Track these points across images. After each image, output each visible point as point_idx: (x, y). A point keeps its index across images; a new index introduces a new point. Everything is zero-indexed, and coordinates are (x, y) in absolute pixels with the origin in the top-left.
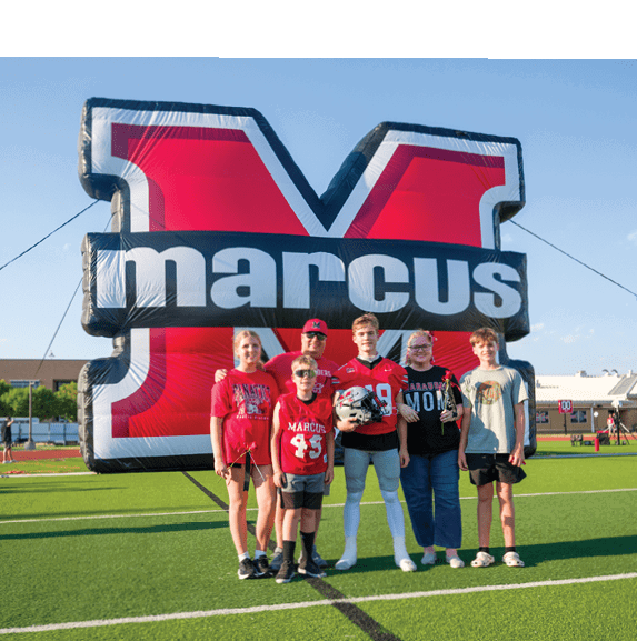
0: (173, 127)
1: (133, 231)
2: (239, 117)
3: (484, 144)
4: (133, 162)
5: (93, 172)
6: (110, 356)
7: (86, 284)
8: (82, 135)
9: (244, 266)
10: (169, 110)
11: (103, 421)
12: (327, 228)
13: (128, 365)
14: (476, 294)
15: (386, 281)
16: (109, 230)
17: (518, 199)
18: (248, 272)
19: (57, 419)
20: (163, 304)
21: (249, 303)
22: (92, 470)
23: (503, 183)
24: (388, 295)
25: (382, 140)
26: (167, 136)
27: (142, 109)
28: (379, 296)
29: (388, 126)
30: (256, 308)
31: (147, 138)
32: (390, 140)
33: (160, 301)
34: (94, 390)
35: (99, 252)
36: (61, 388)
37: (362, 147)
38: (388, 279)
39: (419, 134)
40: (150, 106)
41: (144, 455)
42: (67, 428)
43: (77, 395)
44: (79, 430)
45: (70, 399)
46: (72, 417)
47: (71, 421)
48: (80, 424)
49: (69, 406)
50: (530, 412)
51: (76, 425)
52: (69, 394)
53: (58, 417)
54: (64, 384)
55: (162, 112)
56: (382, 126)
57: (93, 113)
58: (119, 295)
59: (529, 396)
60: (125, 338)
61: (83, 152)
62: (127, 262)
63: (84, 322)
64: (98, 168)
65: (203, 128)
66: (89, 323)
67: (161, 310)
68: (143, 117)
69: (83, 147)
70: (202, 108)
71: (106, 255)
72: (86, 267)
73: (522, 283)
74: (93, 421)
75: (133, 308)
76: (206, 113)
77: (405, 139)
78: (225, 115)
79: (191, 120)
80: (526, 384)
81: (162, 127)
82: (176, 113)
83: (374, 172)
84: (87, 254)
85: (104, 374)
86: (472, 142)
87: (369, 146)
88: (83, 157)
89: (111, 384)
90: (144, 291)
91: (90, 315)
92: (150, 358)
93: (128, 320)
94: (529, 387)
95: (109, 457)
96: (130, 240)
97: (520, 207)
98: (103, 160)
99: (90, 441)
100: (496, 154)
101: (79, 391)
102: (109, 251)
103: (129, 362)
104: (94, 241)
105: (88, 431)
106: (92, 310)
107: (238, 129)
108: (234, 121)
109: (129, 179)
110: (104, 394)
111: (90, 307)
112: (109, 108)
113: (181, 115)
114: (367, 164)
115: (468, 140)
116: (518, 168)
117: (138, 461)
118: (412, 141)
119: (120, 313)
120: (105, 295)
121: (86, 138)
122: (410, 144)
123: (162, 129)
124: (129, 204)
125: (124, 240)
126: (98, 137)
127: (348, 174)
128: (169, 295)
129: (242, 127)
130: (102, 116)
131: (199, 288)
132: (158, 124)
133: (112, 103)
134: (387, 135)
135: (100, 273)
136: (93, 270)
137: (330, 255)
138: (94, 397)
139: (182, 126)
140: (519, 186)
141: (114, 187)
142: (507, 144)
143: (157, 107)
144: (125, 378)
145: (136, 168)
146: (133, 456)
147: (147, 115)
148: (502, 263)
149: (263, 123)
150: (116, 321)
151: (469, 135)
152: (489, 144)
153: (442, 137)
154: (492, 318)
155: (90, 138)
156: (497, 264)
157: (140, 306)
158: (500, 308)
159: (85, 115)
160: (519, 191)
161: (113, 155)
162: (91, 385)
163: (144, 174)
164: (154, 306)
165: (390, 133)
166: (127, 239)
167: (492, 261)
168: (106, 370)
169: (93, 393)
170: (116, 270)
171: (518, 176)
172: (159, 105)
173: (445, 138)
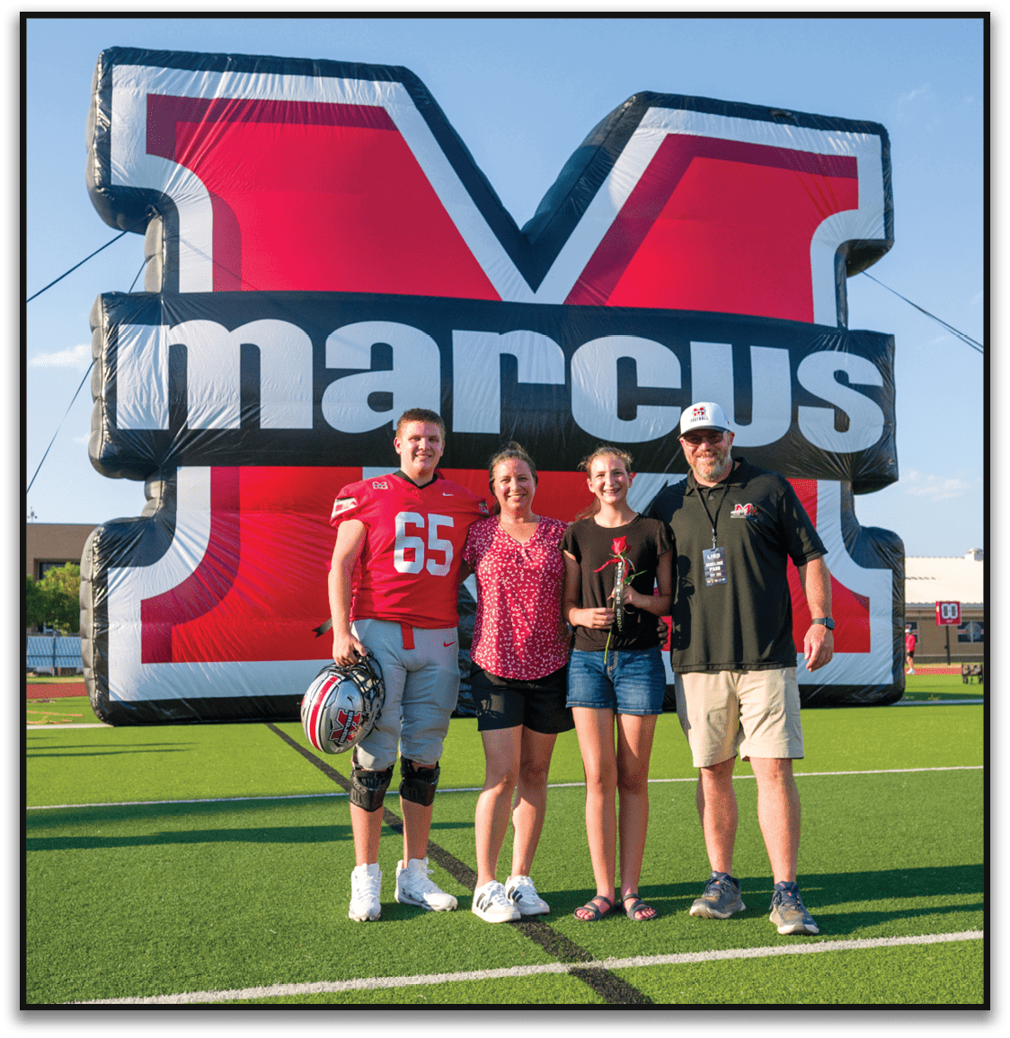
0: (257, 101)
1: (183, 289)
2: (376, 83)
4: (185, 164)
5: (113, 183)
6: (140, 515)
7: (96, 384)
8: (93, 114)
9: (382, 357)
10: (251, 71)
11: (125, 634)
12: (534, 287)
13: (173, 533)
14: (801, 409)
15: (640, 384)
17: (881, 235)
18: (391, 368)
19: (41, 630)
20: (236, 424)
21: (391, 424)
22: (105, 721)
23: (853, 205)
24: (642, 410)
25: (636, 126)
26: (247, 118)
27: (203, 69)
28: (627, 412)
29: (649, 99)
31: (211, 121)
32: (652, 125)
33: (229, 419)
34: (110, 577)
35: (122, 328)
36: (48, 574)
37: (600, 138)
38: (644, 380)
39: (704, 115)
40: (217, 63)
41: (198, 695)
42: (58, 645)
43: (78, 585)
44: (83, 649)
45: (65, 593)
46: (68, 625)
47: (66, 632)
48: (85, 637)
49: (63, 607)
50: (895, 623)
51: (76, 638)
52: (62, 584)
53: (42, 625)
54: (53, 567)
55: (239, 74)
56: (636, 99)
57: (114, 76)
58: (157, 407)
59: (894, 594)
60: (167, 482)
61: (95, 146)
62: (170, 347)
63: (92, 455)
64: (123, 175)
65: (311, 103)
66: (102, 456)
67: (233, 434)
68: (204, 84)
69: (95, 137)
70: (312, 67)
71: (133, 334)
72: (98, 353)
73: (884, 389)
74: (107, 632)
75: (181, 429)
76: (318, 75)
77: (679, 124)
78: (352, 80)
79: (291, 89)
80: (890, 572)
81: (237, 100)
82: (262, 76)
83: (621, 182)
84: (99, 331)
85: (128, 549)
86: (800, 129)
87: (612, 135)
88: (96, 155)
89: (140, 566)
90: (201, 400)
91: (104, 443)
92: (212, 520)
93: (172, 452)
94: (893, 577)
95: (135, 699)
96: (176, 307)
97: (884, 251)
98: (130, 162)
99: (102, 668)
100: (843, 153)
101: (84, 579)
102: (138, 326)
103: (174, 526)
104: (114, 307)
105: (99, 650)
106: (106, 432)
107: (375, 104)
108: (369, 91)
109: (177, 197)
110: (128, 584)
111: (105, 427)
112: (143, 67)
113: (273, 80)
114: (609, 170)
115: (793, 127)
116: (881, 179)
117: (187, 705)
118: (692, 129)
119: (158, 439)
120: (131, 406)
121: (102, 120)
122: (687, 133)
123: (238, 104)
124: (178, 242)
125: (166, 306)
126: (122, 120)
127: (574, 187)
128: (246, 408)
129: (383, 101)
130: (130, 81)
131: (301, 396)
132: (231, 95)
133: (150, 58)
134: (646, 116)
135: (123, 366)
136: (110, 362)
137: (537, 335)
138: (109, 591)
139: (274, 99)
140: (883, 212)
141: (150, 210)
142: (864, 135)
143: (230, 66)
144: (166, 555)
145: (190, 176)
146: (178, 696)
147: (211, 79)
148: (850, 352)
149: (421, 93)
150: (150, 453)
151: (794, 117)
152: (830, 135)
153: (745, 120)
154: (829, 454)
155: (109, 122)
156: (842, 353)
157: (195, 426)
158: (844, 434)
159: (100, 77)
160: (883, 222)
161: (148, 152)
162: (105, 568)
163: (204, 187)
164: (220, 427)
165: (652, 113)
166: (172, 305)
167: (832, 348)
168: (133, 540)
169: (109, 583)
170: (152, 361)
171: (882, 193)
172: (232, 61)
173: (750, 120)
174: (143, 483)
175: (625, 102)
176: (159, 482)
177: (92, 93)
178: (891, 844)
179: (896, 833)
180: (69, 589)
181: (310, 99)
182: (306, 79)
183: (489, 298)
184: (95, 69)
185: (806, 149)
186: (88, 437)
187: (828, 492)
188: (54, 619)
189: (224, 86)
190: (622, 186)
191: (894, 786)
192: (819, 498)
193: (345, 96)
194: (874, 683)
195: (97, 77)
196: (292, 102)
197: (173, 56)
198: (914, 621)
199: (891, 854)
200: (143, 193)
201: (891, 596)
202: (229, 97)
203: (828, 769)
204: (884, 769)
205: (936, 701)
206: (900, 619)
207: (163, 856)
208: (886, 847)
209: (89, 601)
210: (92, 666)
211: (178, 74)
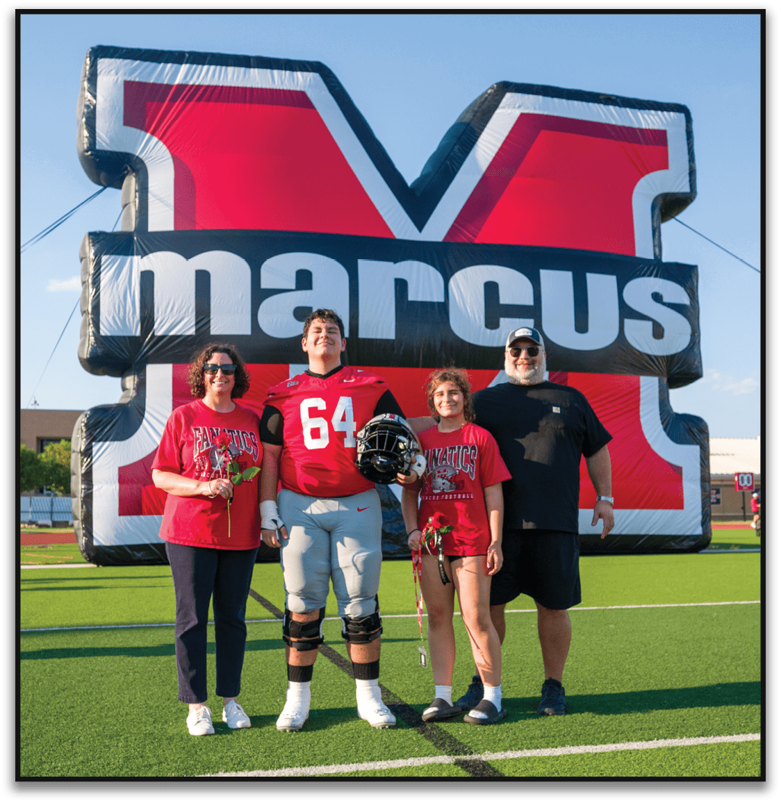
0: (208, 87)
1: (150, 230)
2: (299, 74)
3: (639, 113)
4: (153, 134)
5: (98, 147)
6: (117, 402)
7: (84, 299)
8: (83, 96)
9: (304, 280)
10: (204, 64)
11: (106, 493)
13: (143, 416)
14: (627, 321)
15: (503, 302)
16: (119, 229)
17: (687, 189)
18: (310, 288)
19: (41, 492)
20: (192, 331)
22: (90, 561)
24: (503, 321)
25: (496, 107)
26: (199, 100)
27: (167, 62)
28: (492, 322)
29: (506, 87)
31: (173, 101)
32: (509, 106)
33: (187, 327)
34: (95, 449)
35: (104, 258)
36: (47, 448)
37: (469, 116)
38: (504, 300)
39: (549, 99)
40: (178, 58)
42: (55, 504)
43: (70, 457)
44: (74, 505)
45: (60, 463)
46: (62, 488)
47: (61, 494)
48: (75, 496)
49: (59, 474)
50: (703, 487)
51: (69, 498)
52: (58, 457)
53: (43, 488)
54: (51, 443)
55: (194, 66)
56: (497, 87)
57: (99, 67)
58: (131, 318)
59: (701, 465)
60: (138, 377)
61: (84, 120)
62: (142, 273)
63: (81, 356)
64: (105, 142)
65: (249, 88)
66: (88, 356)
67: (189, 339)
68: (168, 73)
69: (84, 113)
70: (249, 61)
71: (113, 262)
72: (86, 278)
73: (691, 307)
74: (92, 493)
75: (149, 336)
76: (254, 67)
77: (529, 106)
78: (280, 71)
79: (234, 77)
80: (697, 448)
81: (193, 86)
82: (212, 67)
83: (485, 150)
84: (87, 260)
85: (108, 427)
86: (623, 109)
87: (478, 114)
88: (84, 126)
89: (118, 440)
90: (165, 312)
91: (90, 346)
92: (173, 405)
93: (143, 353)
94: (701, 452)
95: (114, 544)
96: (146, 242)
97: (690, 201)
98: (111, 132)
99: (88, 520)
100: (656, 127)
101: (74, 452)
102: (117, 256)
103: (144, 410)
104: (98, 242)
105: (86, 507)
106: (92, 339)
107: (298, 89)
108: (293, 79)
109: (147, 158)
110: (108, 454)
111: (91, 334)
112: (121, 60)
113: (221, 70)
114: (476, 140)
115: (617, 108)
116: (686, 147)
117: (154, 550)
118: (540, 108)
120: (111, 317)
121: (89, 100)
122: (537, 112)
123: (193, 88)
124: (147, 193)
125: (138, 242)
126: (105, 100)
127: (449, 153)
129: (305, 87)
130: (110, 71)
131: (242, 310)
132: (188, 82)
133: (126, 53)
134: (504, 100)
135: (104, 287)
136: (95, 284)
137: (423, 265)
138: (94, 460)
139: (221, 85)
140: (688, 171)
141: (126, 169)
142: (671, 113)
143: (187, 59)
144: (138, 432)
145: (157, 143)
146: (147, 542)
147: (173, 69)
148: (664, 278)
149: (333, 82)
150: (126, 354)
151: (618, 100)
152: (646, 113)
153: (580, 102)
154: (649, 356)
155: (94, 101)
156: (657, 279)
157: (159, 333)
158: (661, 341)
159: (88, 68)
160: (688, 179)
162: (91, 443)
163: (168, 151)
164: (179, 334)
165: (509, 96)
166: (143, 242)
167: (650, 275)
168: (112, 421)
169: (93, 454)
170: (127, 284)
171: (686, 157)
172: (189, 56)
173: (584, 103)
175: (489, 89)
176: (133, 377)
177: (81, 79)
178: (706, 662)
179: (710, 653)
180: (64, 461)
181: (249, 85)
182: (245, 70)
183: (386, 236)
184: (84, 61)
185: (627, 125)
186: (78, 341)
187: (649, 386)
188: (51, 484)
190: (487, 153)
191: (706, 616)
192: (641, 390)
193: (275, 83)
194: (688, 533)
195: (85, 68)
196: (235, 88)
197: (143, 53)
198: (717, 488)
199: (706, 670)
200: (120, 156)
201: (699, 466)
202: (186, 83)
203: (654, 602)
204: (699, 602)
205: (736, 549)
206: (707, 484)
207: (133, 669)
208: (703, 664)
209: (77, 467)
210: (80, 518)
211: (146, 67)
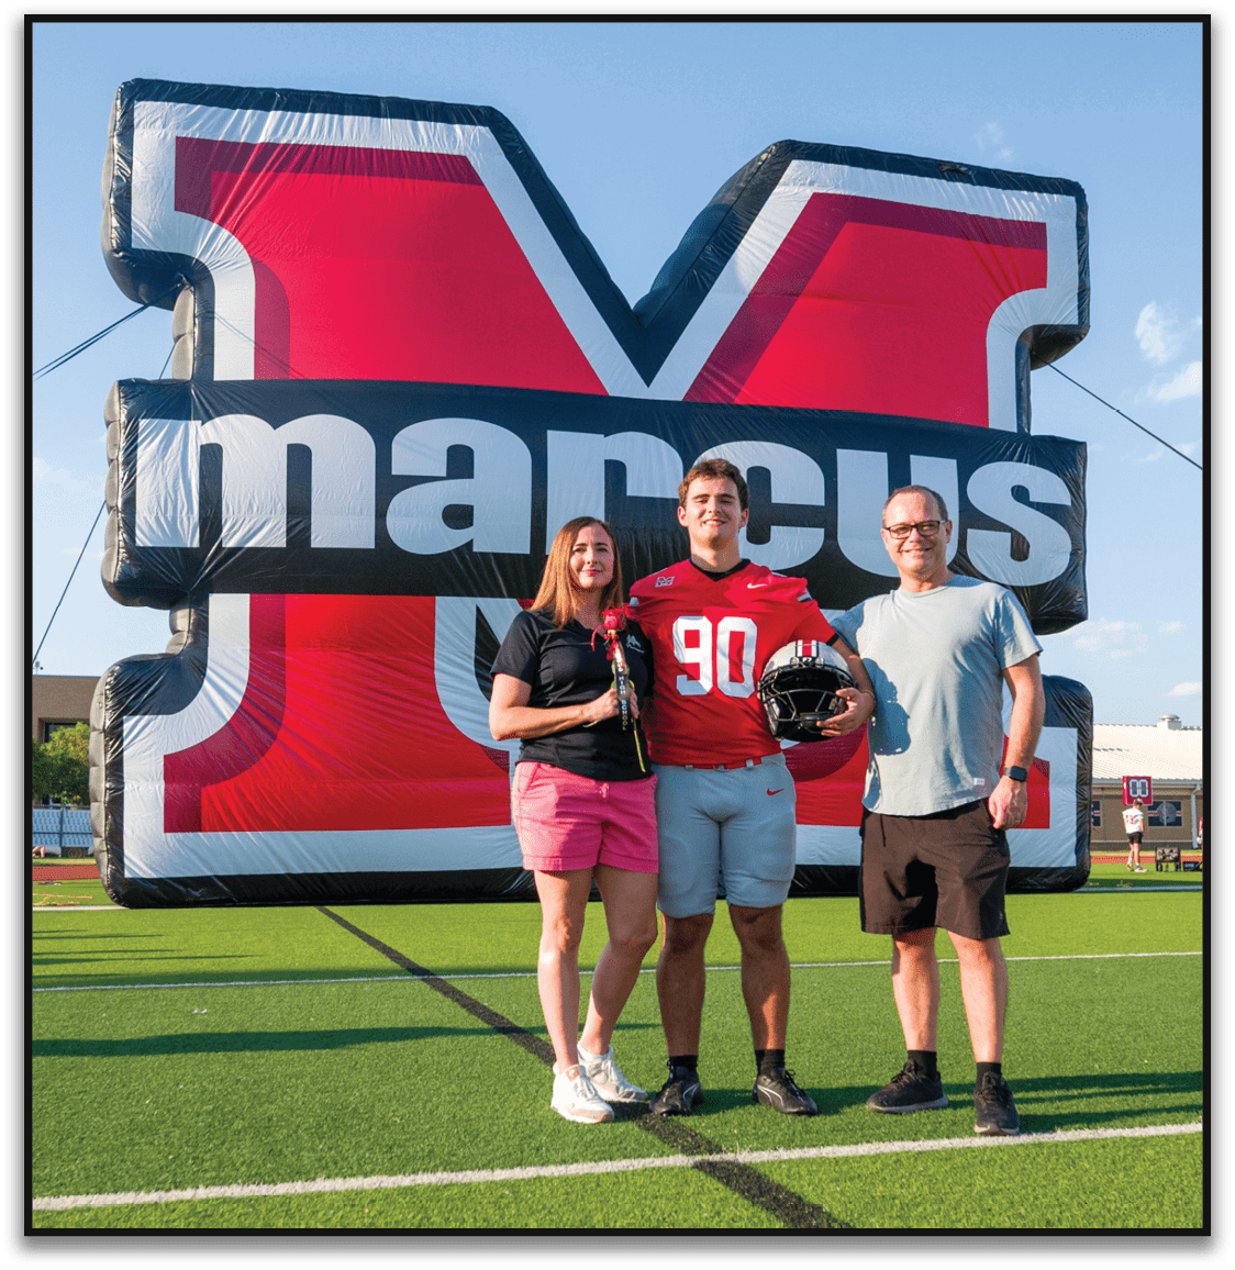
0: (311, 147)
2: (457, 127)
3: (1003, 194)
4: (222, 224)
5: (133, 246)
6: (164, 651)
7: (111, 490)
8: (110, 162)
9: (460, 462)
10: (304, 110)
11: (145, 797)
12: (648, 381)
13: (203, 674)
14: (971, 532)
15: (773, 501)
16: (168, 375)
17: (1076, 322)
18: (471, 476)
19: (47, 802)
20: (281, 542)
21: (470, 544)
22: (119, 902)
23: (1042, 283)
25: (775, 183)
26: (298, 168)
27: (245, 107)
28: (758, 534)
29: (791, 150)
30: (483, 555)
31: (254, 171)
32: (795, 182)
33: (273, 535)
34: (127, 726)
35: (143, 423)
36: (55, 736)
37: (731, 197)
39: (860, 170)
40: (263, 99)
41: (234, 872)
42: (66, 820)
43: (88, 737)
45: (74, 758)
46: (77, 797)
47: (75, 806)
48: (96, 800)
50: (1080, 793)
51: (87, 809)
52: (71, 748)
53: (48, 797)
55: (289, 113)
56: (777, 151)
57: (136, 114)
58: (185, 519)
59: (1078, 758)
60: (196, 613)
61: (112, 200)
62: (202, 447)
63: (105, 577)
64: (146, 237)
65: (376, 150)
66: (117, 579)
67: (277, 554)
68: (246, 125)
69: (112, 190)
70: (379, 106)
71: (157, 430)
72: (113, 454)
73: (1072, 510)
74: (122, 794)
75: (214, 548)
76: (386, 117)
77: (828, 181)
78: (427, 123)
79: (353, 132)
80: (1075, 731)
81: (286, 145)
82: (318, 116)
83: (757, 254)
84: (115, 426)
85: (149, 692)
86: (978, 187)
87: (746, 194)
88: (113, 211)
89: (163, 714)
90: (239, 512)
91: (120, 563)
92: (251, 659)
93: (203, 575)
94: (1079, 737)
95: (154, 876)
96: (210, 398)
97: (1077, 339)
98: (155, 220)
99: (115, 838)
100: (1030, 218)
101: (95, 729)
102: (164, 421)
103: (205, 666)
104: (133, 397)
105: (113, 816)
107: (456, 153)
108: (448, 136)
109: (212, 264)
110: (148, 735)
111: (122, 544)
112: (171, 104)
113: (331, 121)
114: (742, 237)
115: (968, 185)
116: (1076, 251)
117: (220, 884)
118: (844, 187)
119: (187, 559)
120: (153, 519)
121: (120, 168)
122: (838, 192)
123: (288, 149)
124: (213, 318)
125: (198, 397)
126: (146, 168)
127: (698, 257)
128: (294, 522)
129: (466, 149)
130: (155, 122)
131: (361, 509)
132: (279, 139)
133: (180, 92)
134: (787, 172)
135: (143, 469)
136: (128, 464)
137: (652, 438)
138: (125, 743)
139: (332, 144)
140: (1077, 291)
141: (180, 280)
142: (1055, 196)
143: (278, 102)
144: (195, 699)
145: (229, 238)
146: (209, 873)
147: (255, 119)
148: (1032, 463)
149: (514, 140)
150: (177, 577)
151: (970, 173)
152: (1014, 196)
153: (908, 176)
155: (129, 171)
156: (1021, 465)
157: (231, 544)
158: (1023, 564)
159: (118, 117)
160: (1075, 303)
161: (176, 210)
162: (120, 716)
163: (245, 251)
164: (261, 545)
165: (795, 167)
166: (204, 396)
167: (1011, 459)
168: (153, 683)
169: (125, 734)
170: (179, 464)
171: (1076, 268)
172: (281, 97)
173: (916, 177)
174: (168, 611)
175: (763, 153)
176: (188, 610)
177: (109, 134)
181: (375, 145)
182: (371, 122)
183: (593, 392)
184: (112, 105)
185: (983, 214)
186: (102, 554)
189: (270, 127)
190: (758, 257)
193: (418, 143)
194: (1053, 866)
195: (115, 116)
196: (353, 149)
197: (208, 92)
200: (170, 258)
201: (1075, 761)
202: (277, 142)
205: (1127, 887)
206: (1086, 788)
209: (100, 754)
210: (103, 835)
211: (214, 113)
